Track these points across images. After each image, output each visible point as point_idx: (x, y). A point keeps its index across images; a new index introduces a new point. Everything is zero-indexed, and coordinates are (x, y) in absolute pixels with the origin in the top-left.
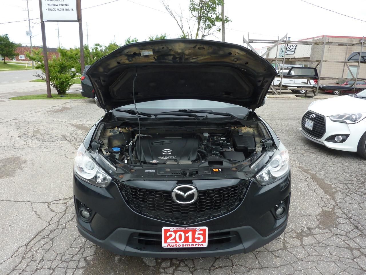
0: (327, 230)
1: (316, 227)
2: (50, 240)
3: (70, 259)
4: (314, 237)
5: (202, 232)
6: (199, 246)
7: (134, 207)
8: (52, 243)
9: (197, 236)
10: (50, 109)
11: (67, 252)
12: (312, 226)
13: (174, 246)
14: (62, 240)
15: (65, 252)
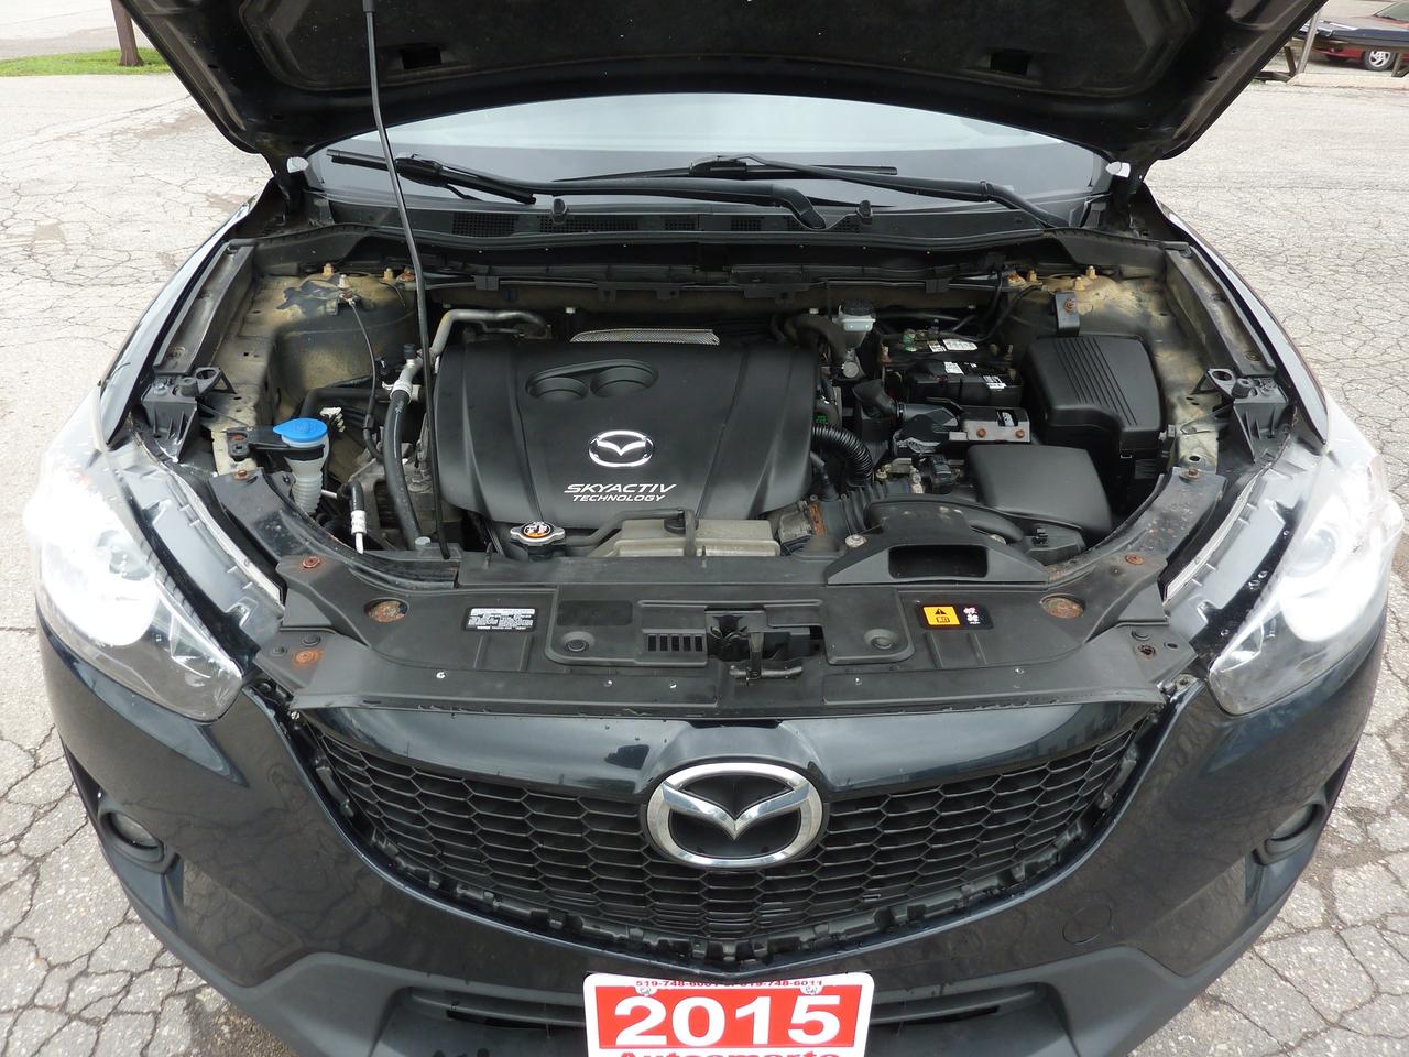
1: (1395, 806)
2: (25, 872)
3: (112, 1002)
4: (1386, 867)
5: (834, 1000)
7: (401, 853)
8: (33, 893)
10: (125, 123)
11: (103, 954)
12: (1372, 798)
14: (84, 873)
15: (90, 955)
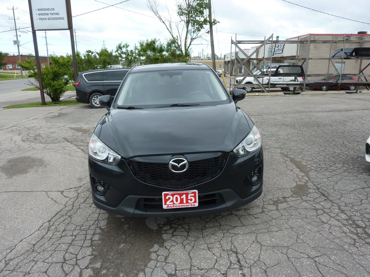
0: (298, 198)
1: (290, 196)
2: (69, 217)
3: (88, 229)
5: (193, 195)
6: (191, 206)
8: (71, 219)
9: (189, 198)
10: (47, 116)
12: (287, 196)
13: (172, 207)
14: (79, 216)
15: (83, 224)
